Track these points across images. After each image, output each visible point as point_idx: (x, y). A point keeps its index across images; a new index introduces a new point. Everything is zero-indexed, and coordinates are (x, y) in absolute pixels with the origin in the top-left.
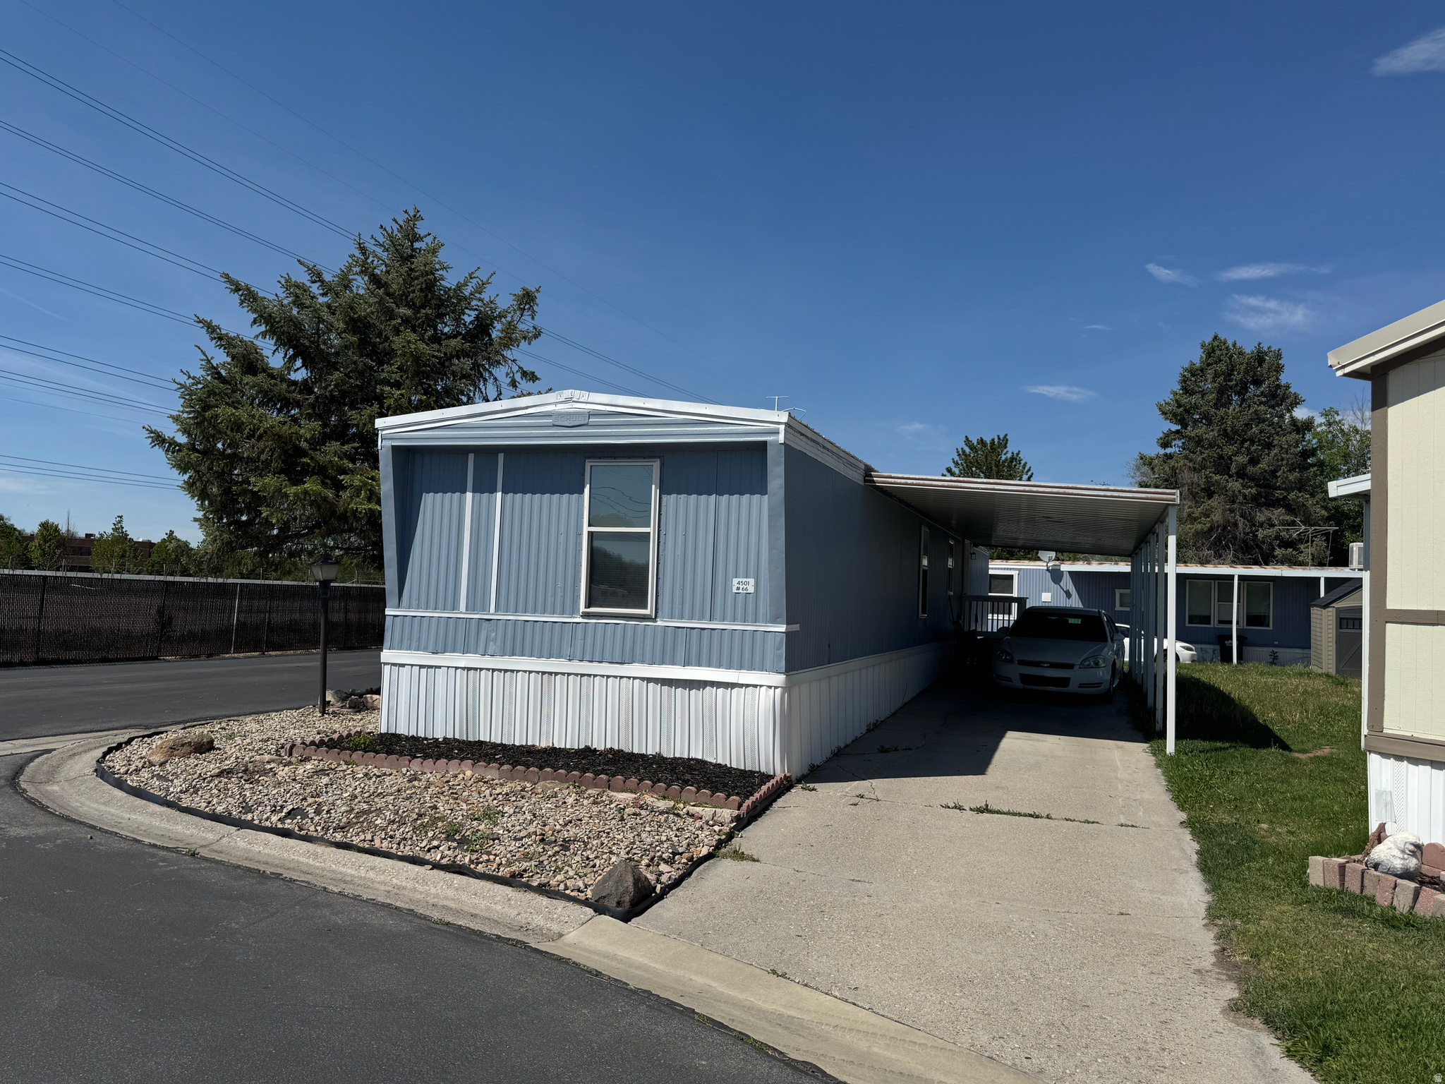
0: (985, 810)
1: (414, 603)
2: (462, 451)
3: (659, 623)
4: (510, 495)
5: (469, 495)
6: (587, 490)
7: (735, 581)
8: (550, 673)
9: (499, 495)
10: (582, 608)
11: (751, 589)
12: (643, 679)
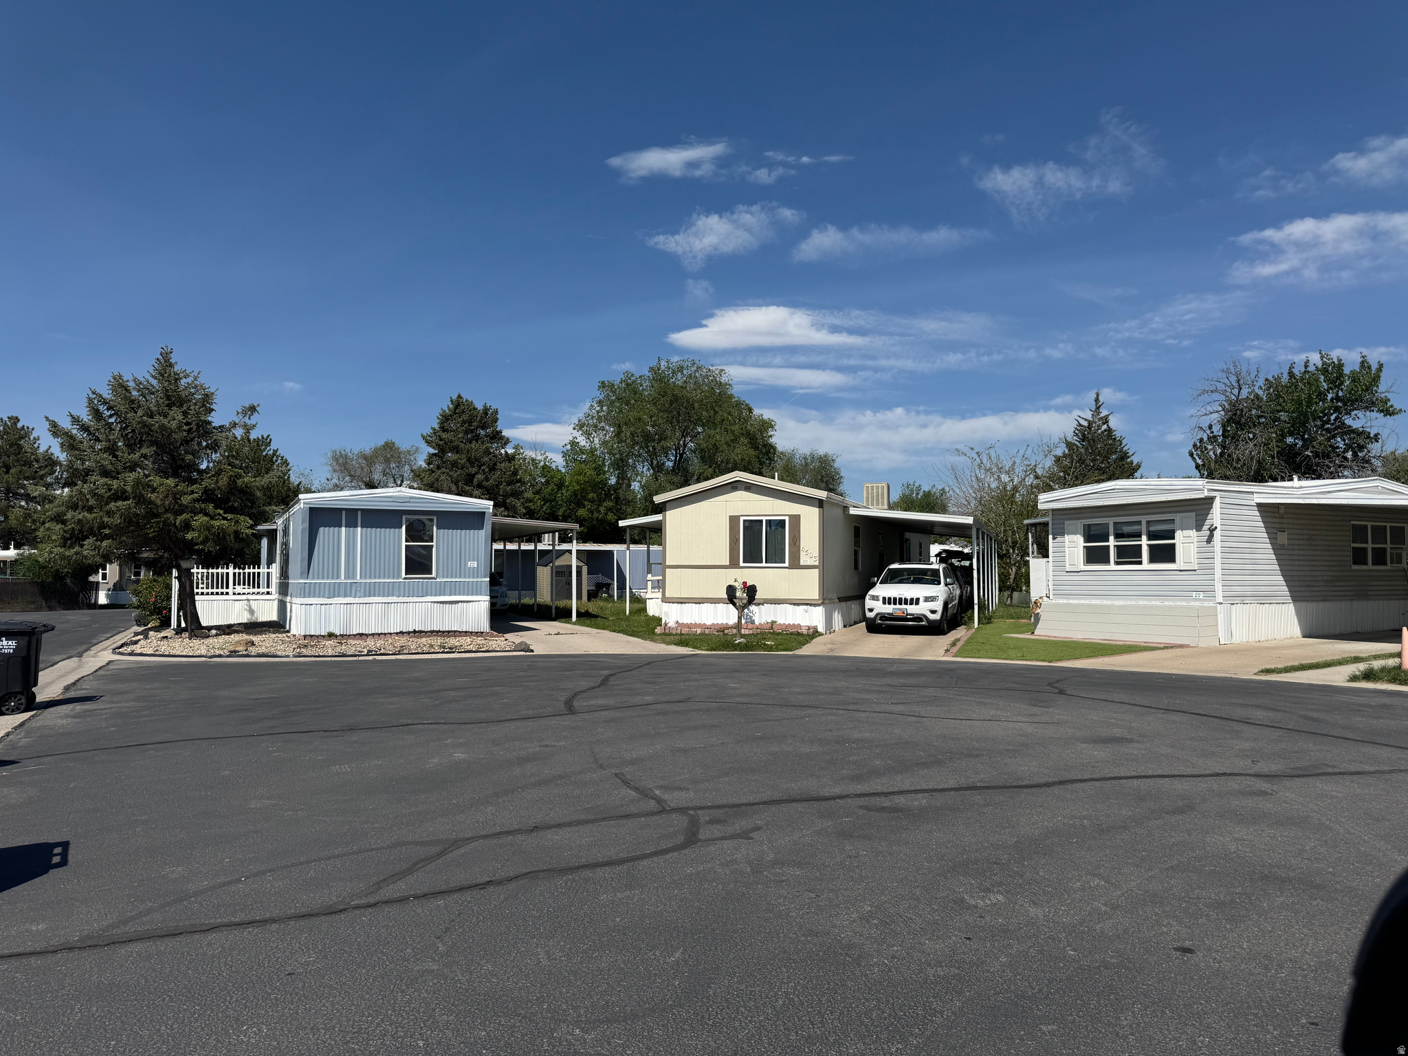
0: (558, 634)
1: (316, 576)
2: (341, 510)
3: (438, 580)
4: (365, 529)
5: (343, 529)
6: (404, 527)
7: (469, 563)
8: (389, 603)
9: (359, 529)
10: (404, 575)
11: (476, 566)
12: (432, 602)
